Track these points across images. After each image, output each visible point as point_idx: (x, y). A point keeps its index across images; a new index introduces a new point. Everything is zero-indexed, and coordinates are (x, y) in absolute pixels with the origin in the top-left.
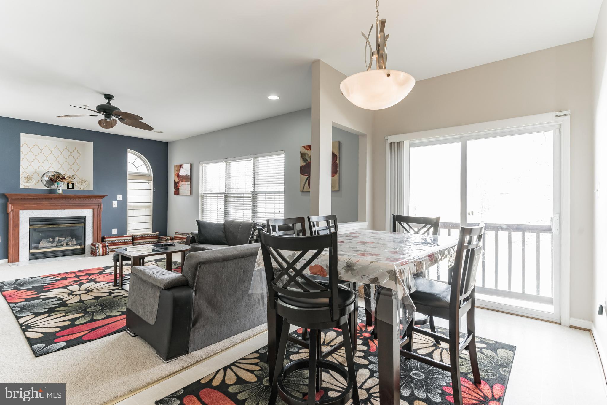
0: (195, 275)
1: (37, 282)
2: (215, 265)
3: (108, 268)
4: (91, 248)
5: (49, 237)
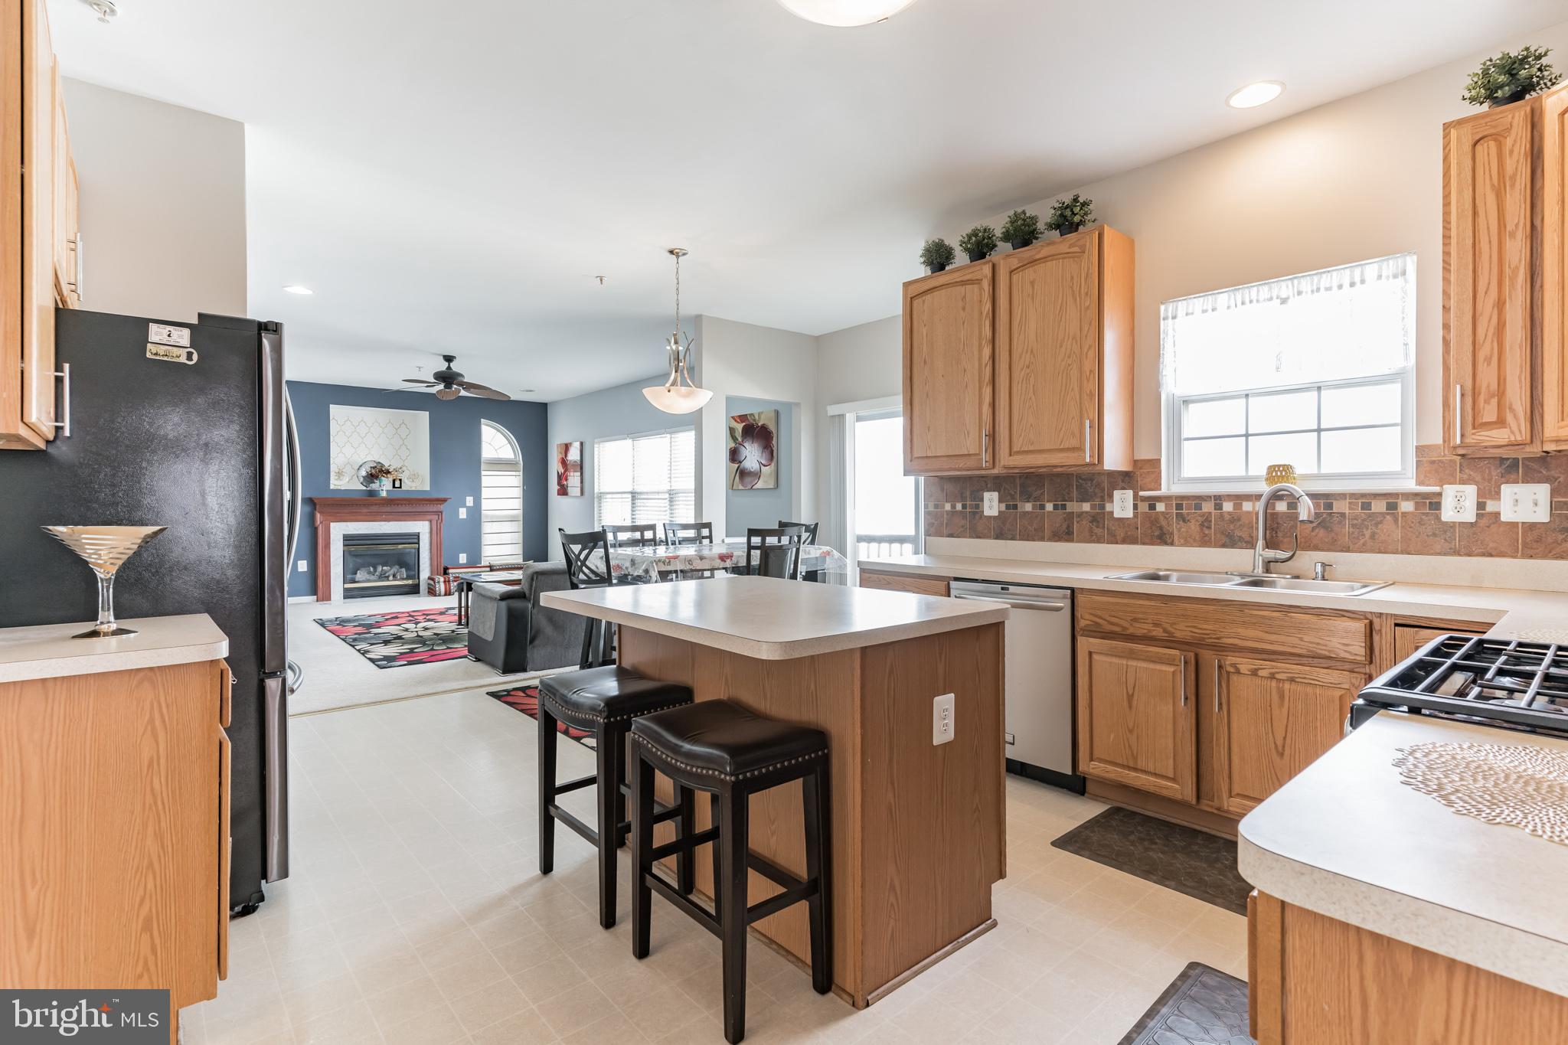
0: (531, 586)
1: (364, 620)
2: (555, 577)
3: (453, 608)
4: (429, 584)
5: (369, 565)
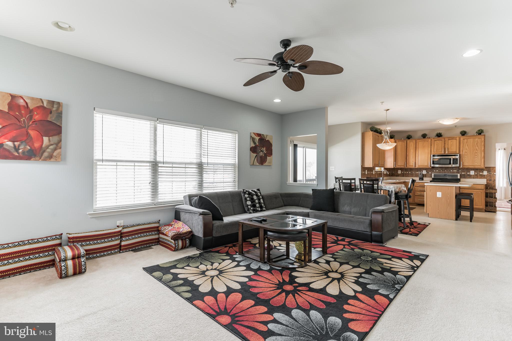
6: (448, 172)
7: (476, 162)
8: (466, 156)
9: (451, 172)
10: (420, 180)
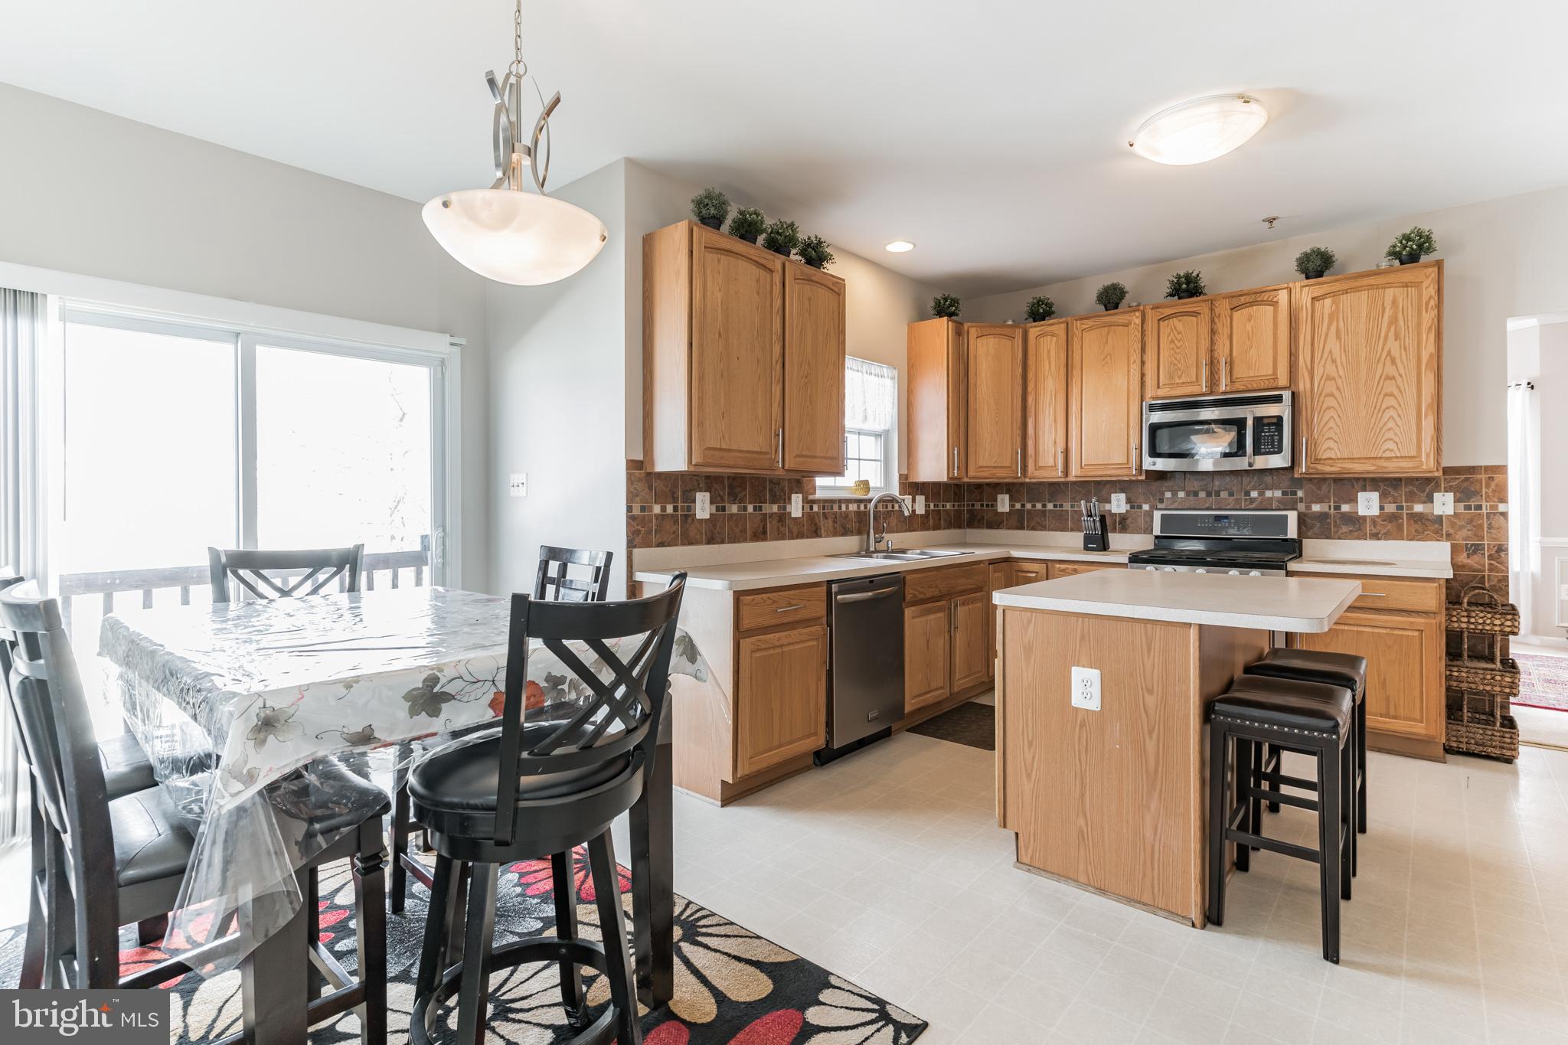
6: (1238, 501)
7: (1390, 435)
8: (1330, 402)
9: (1252, 500)
10: (1086, 548)
